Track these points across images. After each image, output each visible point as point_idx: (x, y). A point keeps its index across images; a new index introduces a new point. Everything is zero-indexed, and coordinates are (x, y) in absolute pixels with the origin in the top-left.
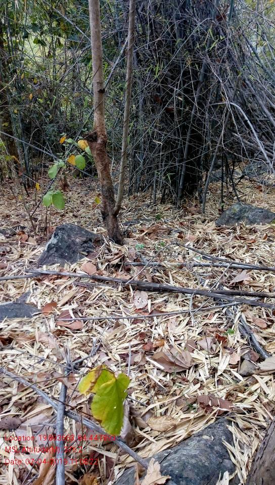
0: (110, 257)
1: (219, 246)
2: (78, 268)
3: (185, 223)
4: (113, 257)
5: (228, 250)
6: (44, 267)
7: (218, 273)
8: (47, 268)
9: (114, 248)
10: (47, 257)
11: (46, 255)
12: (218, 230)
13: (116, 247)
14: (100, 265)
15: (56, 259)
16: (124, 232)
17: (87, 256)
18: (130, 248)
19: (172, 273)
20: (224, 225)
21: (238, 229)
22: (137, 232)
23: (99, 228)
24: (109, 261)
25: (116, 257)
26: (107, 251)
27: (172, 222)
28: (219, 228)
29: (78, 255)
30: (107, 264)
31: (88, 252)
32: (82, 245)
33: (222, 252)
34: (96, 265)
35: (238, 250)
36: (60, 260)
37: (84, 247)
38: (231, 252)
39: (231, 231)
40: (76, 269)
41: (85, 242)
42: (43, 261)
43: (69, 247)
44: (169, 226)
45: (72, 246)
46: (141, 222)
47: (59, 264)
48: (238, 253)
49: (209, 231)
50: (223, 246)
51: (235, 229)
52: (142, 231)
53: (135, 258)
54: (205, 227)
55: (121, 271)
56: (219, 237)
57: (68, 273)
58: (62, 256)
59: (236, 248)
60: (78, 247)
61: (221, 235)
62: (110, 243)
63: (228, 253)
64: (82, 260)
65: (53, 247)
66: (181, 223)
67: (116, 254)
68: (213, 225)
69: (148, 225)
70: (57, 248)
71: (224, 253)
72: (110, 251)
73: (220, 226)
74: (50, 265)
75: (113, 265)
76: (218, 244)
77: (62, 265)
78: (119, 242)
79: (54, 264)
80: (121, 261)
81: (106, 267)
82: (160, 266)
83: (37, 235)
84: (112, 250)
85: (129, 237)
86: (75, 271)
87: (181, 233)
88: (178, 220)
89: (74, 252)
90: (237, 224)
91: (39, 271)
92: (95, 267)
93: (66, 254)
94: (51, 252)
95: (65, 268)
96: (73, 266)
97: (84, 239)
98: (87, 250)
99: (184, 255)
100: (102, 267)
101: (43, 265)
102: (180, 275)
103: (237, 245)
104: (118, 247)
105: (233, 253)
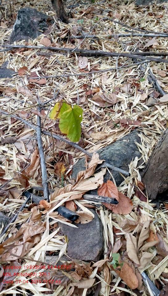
0: (59, 33)
1: (137, 21)
2: (38, 42)
3: (113, 5)
4: (61, 32)
5: (143, 24)
6: (15, 43)
7: (136, 41)
8: (17, 43)
9: (62, 25)
10: (15, 35)
11: (14, 34)
12: (136, 9)
13: (63, 25)
14: (53, 39)
15: (22, 37)
16: (68, 14)
17: (43, 33)
18: (73, 25)
19: (104, 42)
20: (141, 5)
21: (151, 7)
22: (78, 13)
23: (50, 12)
24: (59, 35)
25: (64, 32)
26: (57, 28)
27: (103, 5)
28: (137, 8)
29: (37, 32)
30: (58, 38)
31: (43, 30)
32: (38, 24)
33: (139, 26)
34: (50, 39)
35: (150, 24)
36: (25, 37)
37: (40, 26)
38: (144, 26)
39: (146, 9)
40: (36, 43)
41: (41, 22)
42: (14, 38)
43: (29, 26)
44: (101, 8)
45: (32, 25)
46: (80, 5)
47: (24, 40)
48: (150, 26)
49: (130, 10)
50: (140, 21)
51: (148, 8)
52: (81, 12)
53: (77, 33)
54: (127, 8)
55: (68, 43)
56: (137, 14)
57: (32, 46)
58: (26, 34)
59: (148, 23)
60: (36, 26)
61: (139, 13)
62: (59, 22)
63: (143, 26)
64: (40, 36)
65: (19, 27)
66: (110, 5)
67: (64, 30)
68: (133, 6)
69: (85, 7)
70: (21, 28)
71: (140, 27)
72: (59, 28)
73: (138, 6)
74: (19, 41)
75: (62, 39)
76: (136, 20)
77: (27, 41)
78: (65, 21)
79: (21, 40)
80: (67, 36)
81: (57, 41)
82: (95, 37)
83: (6, 20)
84: (61, 27)
85: (72, 17)
86: (36, 45)
87: (110, 12)
88: (108, 3)
89: (34, 30)
90: (150, 4)
91: (12, 46)
92: (50, 41)
93: (29, 32)
94: (18, 31)
95: (29, 43)
96: (35, 41)
97: (40, 19)
98: (43, 29)
99: (112, 29)
100: (55, 41)
101: (14, 41)
102: (109, 44)
103: (149, 20)
104: (65, 25)
105: (146, 26)
